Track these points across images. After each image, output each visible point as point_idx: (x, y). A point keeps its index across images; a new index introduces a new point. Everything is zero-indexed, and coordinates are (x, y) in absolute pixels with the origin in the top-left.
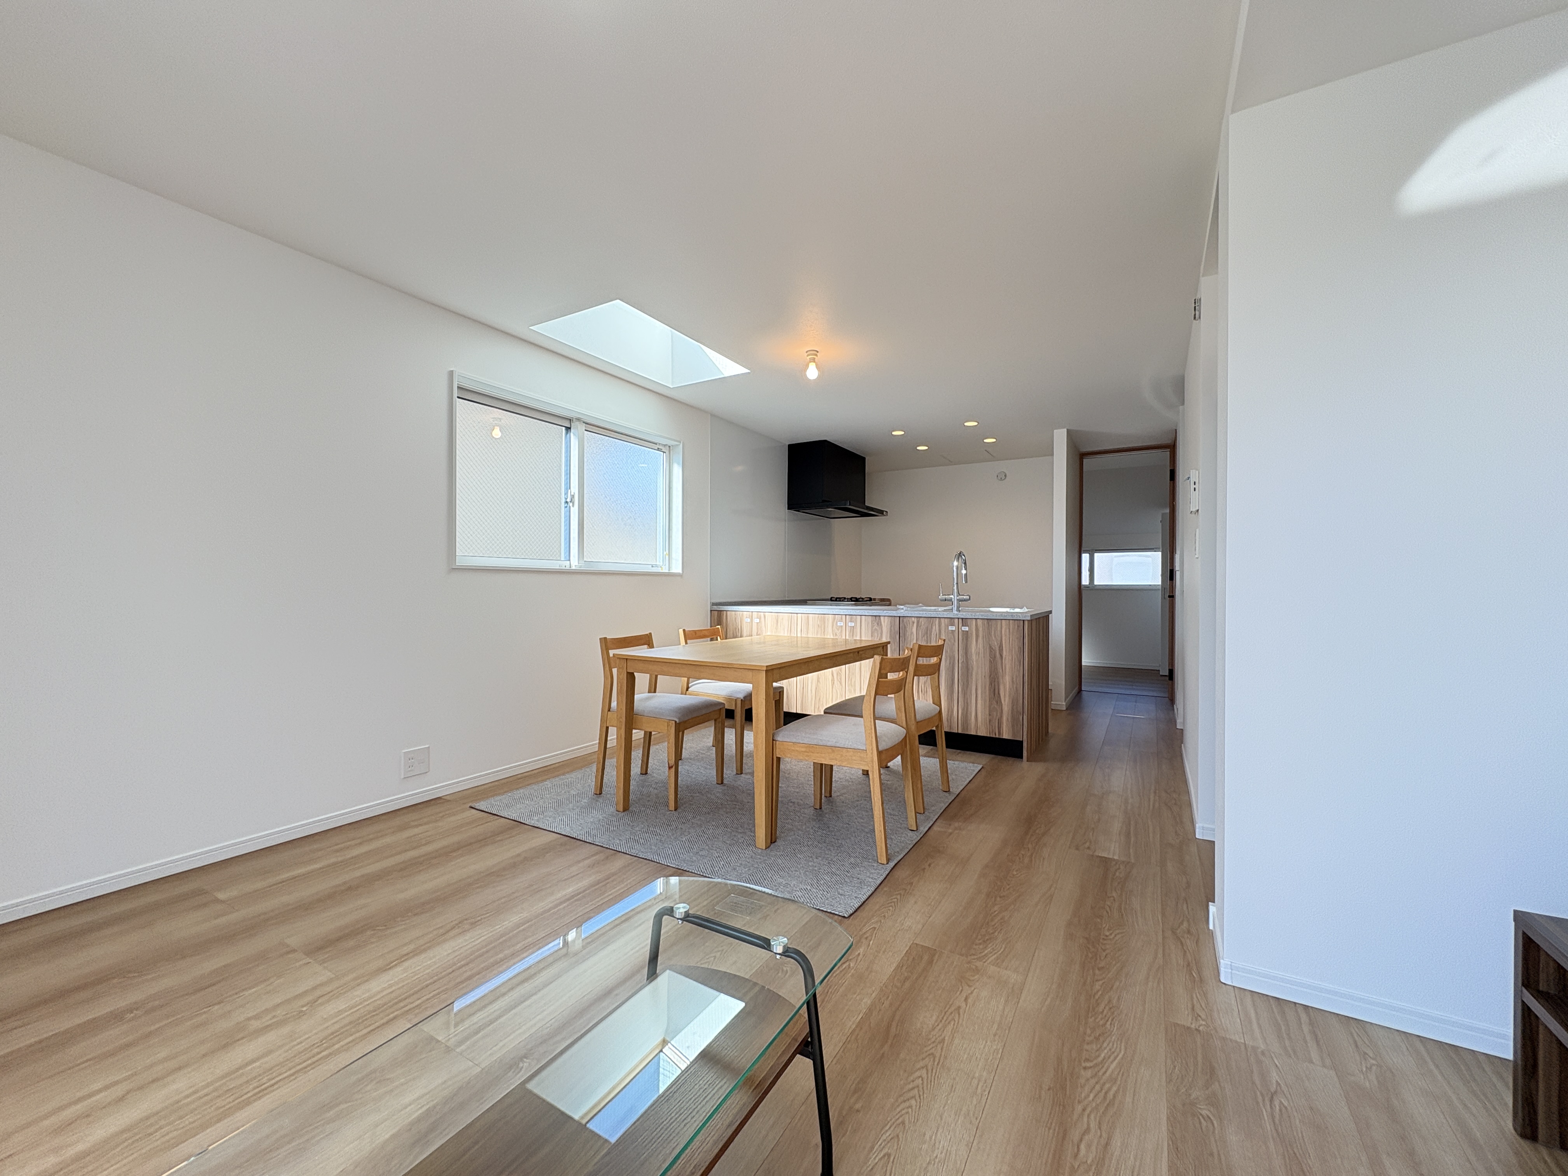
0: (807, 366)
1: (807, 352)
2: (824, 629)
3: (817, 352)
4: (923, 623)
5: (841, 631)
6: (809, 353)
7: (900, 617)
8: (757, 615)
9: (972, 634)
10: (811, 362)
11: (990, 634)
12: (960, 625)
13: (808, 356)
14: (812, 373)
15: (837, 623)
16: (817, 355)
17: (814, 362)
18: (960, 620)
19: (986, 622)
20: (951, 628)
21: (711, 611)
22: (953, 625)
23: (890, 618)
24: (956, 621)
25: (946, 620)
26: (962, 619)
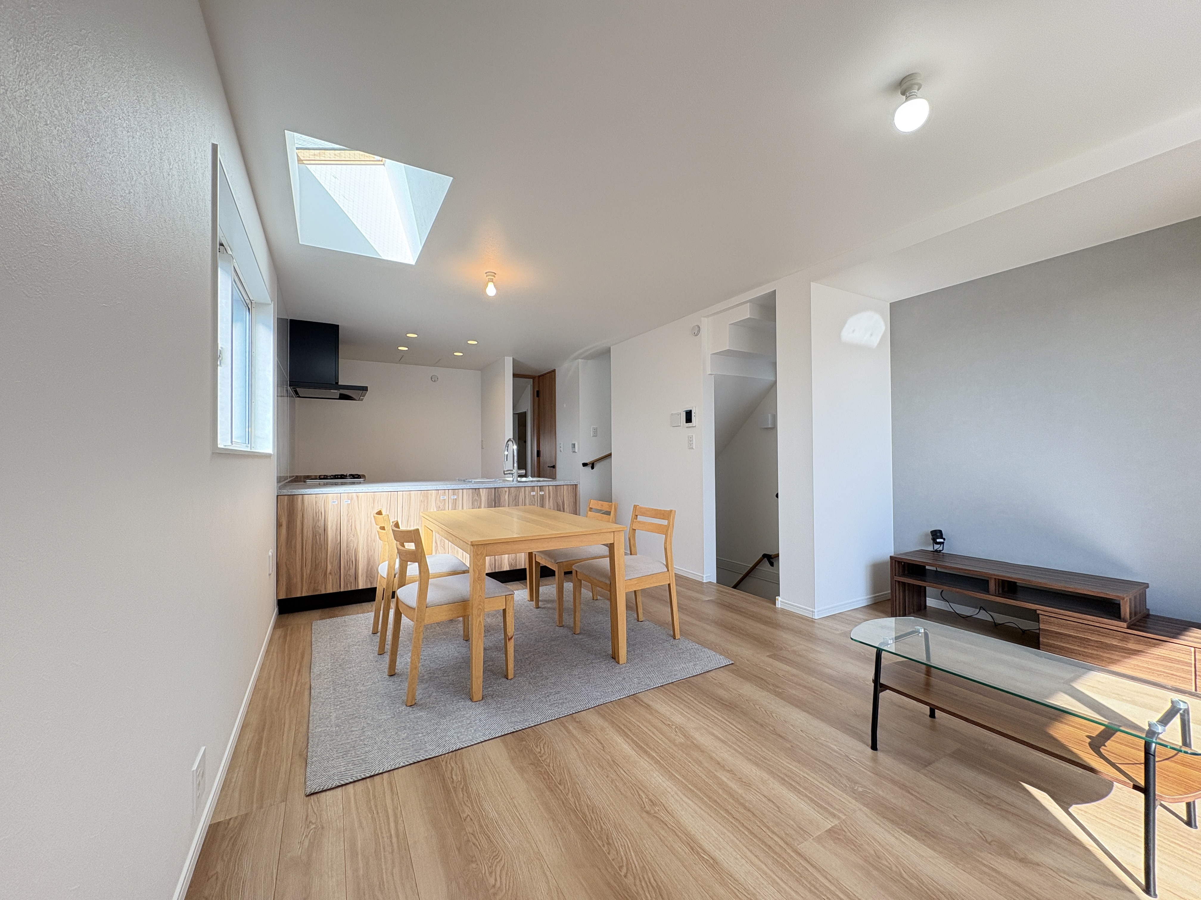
0: (487, 285)
1: (486, 273)
2: (427, 503)
3: (495, 274)
4: (513, 492)
5: (445, 504)
6: (488, 274)
7: (493, 488)
8: (348, 496)
9: (546, 496)
10: (489, 281)
11: (557, 495)
12: (539, 491)
13: (487, 276)
14: (491, 291)
15: (440, 496)
16: (495, 277)
17: (492, 282)
18: (539, 487)
19: (554, 487)
20: (533, 493)
21: (277, 496)
23: (488, 489)
24: (536, 488)
25: (529, 488)
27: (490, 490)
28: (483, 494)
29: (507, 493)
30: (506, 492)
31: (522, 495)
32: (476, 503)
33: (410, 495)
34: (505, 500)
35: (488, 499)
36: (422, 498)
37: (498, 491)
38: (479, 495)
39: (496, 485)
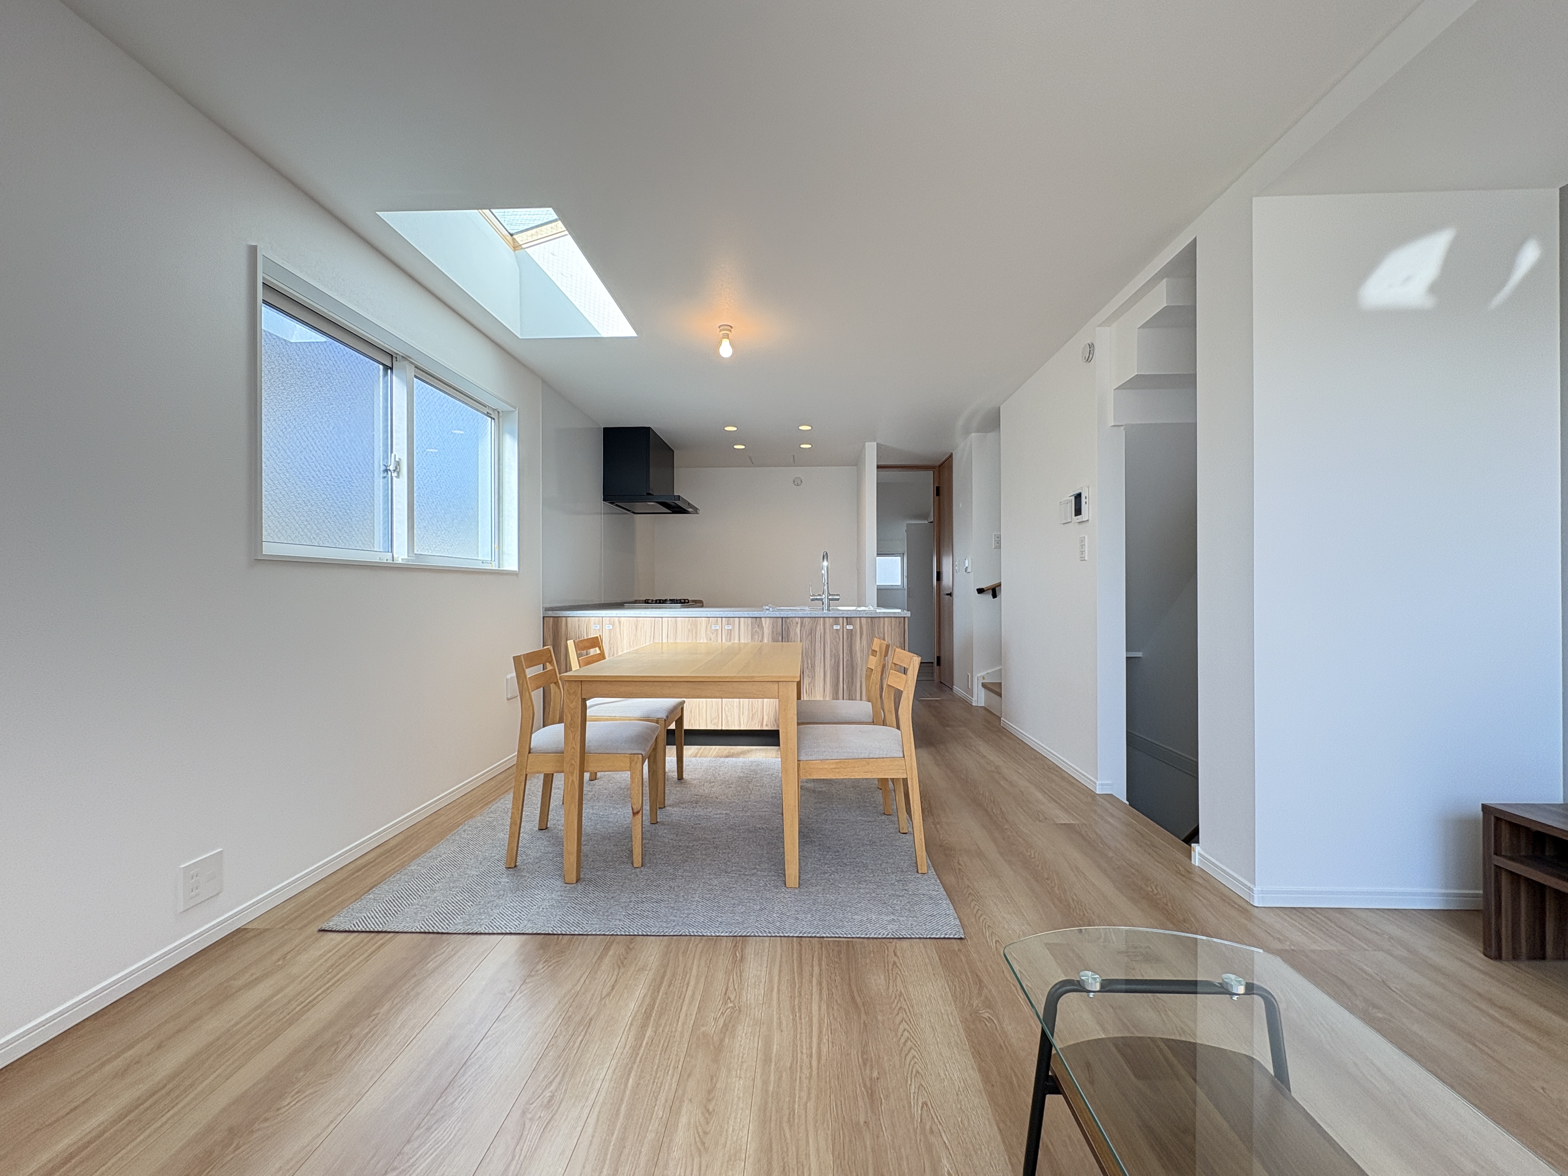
0: (720, 343)
1: (719, 327)
2: (696, 633)
3: (731, 327)
4: (807, 623)
5: (717, 635)
6: (721, 328)
7: (782, 618)
8: (610, 620)
9: (856, 632)
10: (723, 338)
11: (873, 630)
12: (845, 624)
13: (720, 331)
14: (726, 350)
15: (711, 626)
16: (731, 331)
17: (728, 338)
18: (845, 619)
19: (869, 620)
20: (835, 627)
21: (544, 617)
22: (837, 624)
23: (772, 619)
24: (841, 620)
25: (831, 619)
26: (847, 618)
27: (775, 619)
28: (767, 624)
29: (799, 625)
30: (797, 623)
31: (820, 628)
32: (757, 637)
33: (676, 621)
34: (796, 634)
35: (773, 632)
36: (689, 627)
37: (786, 622)
38: (760, 626)
39: (783, 614)
